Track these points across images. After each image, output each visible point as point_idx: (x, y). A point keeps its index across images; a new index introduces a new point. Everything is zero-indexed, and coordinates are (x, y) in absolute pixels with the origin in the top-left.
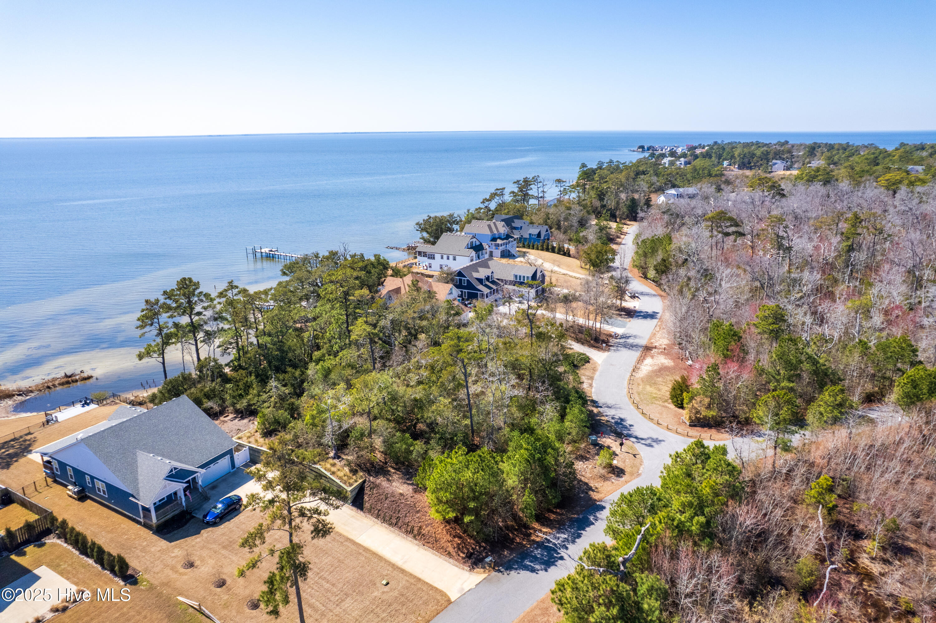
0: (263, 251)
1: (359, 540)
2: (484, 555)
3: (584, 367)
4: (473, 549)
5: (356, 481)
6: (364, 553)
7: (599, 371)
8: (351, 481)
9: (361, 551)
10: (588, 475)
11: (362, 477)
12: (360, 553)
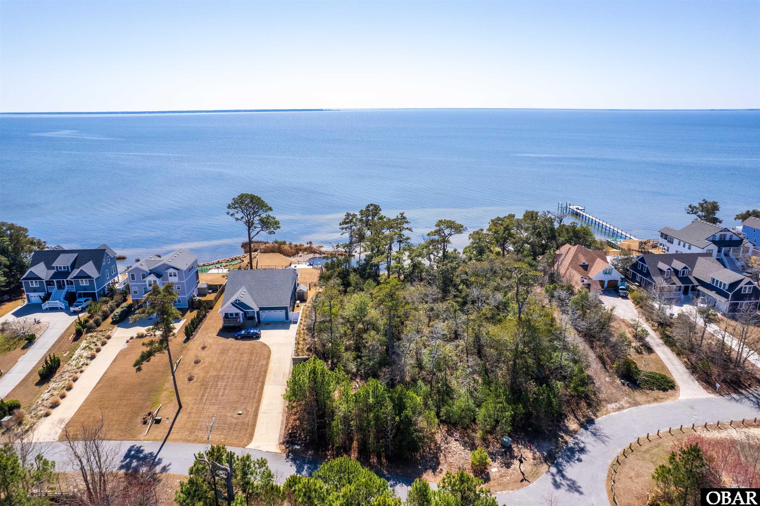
0: (571, 207)
1: (265, 387)
2: (299, 442)
3: (648, 392)
4: (300, 434)
5: (303, 355)
6: (257, 393)
7: (661, 404)
8: (300, 354)
9: (258, 391)
10: (450, 460)
11: (309, 355)
12: (256, 392)
